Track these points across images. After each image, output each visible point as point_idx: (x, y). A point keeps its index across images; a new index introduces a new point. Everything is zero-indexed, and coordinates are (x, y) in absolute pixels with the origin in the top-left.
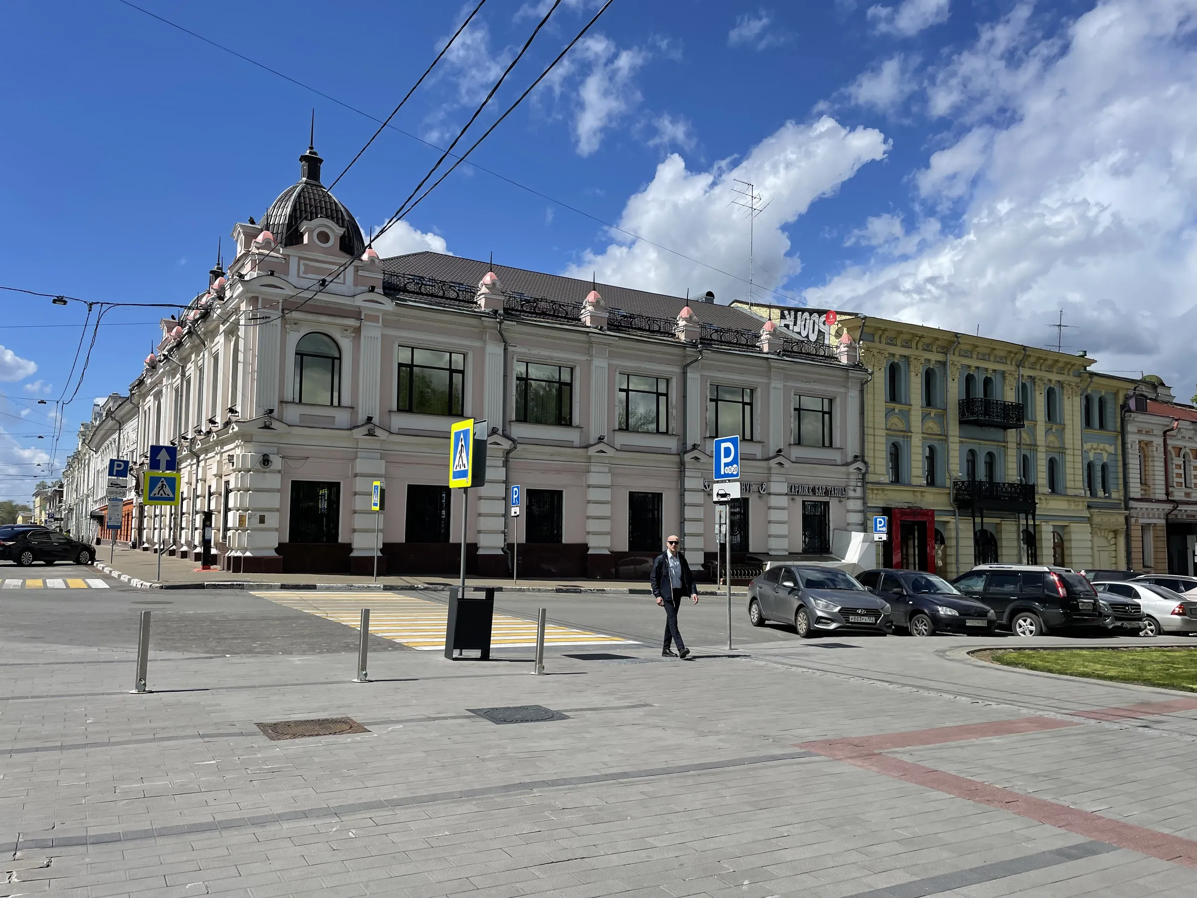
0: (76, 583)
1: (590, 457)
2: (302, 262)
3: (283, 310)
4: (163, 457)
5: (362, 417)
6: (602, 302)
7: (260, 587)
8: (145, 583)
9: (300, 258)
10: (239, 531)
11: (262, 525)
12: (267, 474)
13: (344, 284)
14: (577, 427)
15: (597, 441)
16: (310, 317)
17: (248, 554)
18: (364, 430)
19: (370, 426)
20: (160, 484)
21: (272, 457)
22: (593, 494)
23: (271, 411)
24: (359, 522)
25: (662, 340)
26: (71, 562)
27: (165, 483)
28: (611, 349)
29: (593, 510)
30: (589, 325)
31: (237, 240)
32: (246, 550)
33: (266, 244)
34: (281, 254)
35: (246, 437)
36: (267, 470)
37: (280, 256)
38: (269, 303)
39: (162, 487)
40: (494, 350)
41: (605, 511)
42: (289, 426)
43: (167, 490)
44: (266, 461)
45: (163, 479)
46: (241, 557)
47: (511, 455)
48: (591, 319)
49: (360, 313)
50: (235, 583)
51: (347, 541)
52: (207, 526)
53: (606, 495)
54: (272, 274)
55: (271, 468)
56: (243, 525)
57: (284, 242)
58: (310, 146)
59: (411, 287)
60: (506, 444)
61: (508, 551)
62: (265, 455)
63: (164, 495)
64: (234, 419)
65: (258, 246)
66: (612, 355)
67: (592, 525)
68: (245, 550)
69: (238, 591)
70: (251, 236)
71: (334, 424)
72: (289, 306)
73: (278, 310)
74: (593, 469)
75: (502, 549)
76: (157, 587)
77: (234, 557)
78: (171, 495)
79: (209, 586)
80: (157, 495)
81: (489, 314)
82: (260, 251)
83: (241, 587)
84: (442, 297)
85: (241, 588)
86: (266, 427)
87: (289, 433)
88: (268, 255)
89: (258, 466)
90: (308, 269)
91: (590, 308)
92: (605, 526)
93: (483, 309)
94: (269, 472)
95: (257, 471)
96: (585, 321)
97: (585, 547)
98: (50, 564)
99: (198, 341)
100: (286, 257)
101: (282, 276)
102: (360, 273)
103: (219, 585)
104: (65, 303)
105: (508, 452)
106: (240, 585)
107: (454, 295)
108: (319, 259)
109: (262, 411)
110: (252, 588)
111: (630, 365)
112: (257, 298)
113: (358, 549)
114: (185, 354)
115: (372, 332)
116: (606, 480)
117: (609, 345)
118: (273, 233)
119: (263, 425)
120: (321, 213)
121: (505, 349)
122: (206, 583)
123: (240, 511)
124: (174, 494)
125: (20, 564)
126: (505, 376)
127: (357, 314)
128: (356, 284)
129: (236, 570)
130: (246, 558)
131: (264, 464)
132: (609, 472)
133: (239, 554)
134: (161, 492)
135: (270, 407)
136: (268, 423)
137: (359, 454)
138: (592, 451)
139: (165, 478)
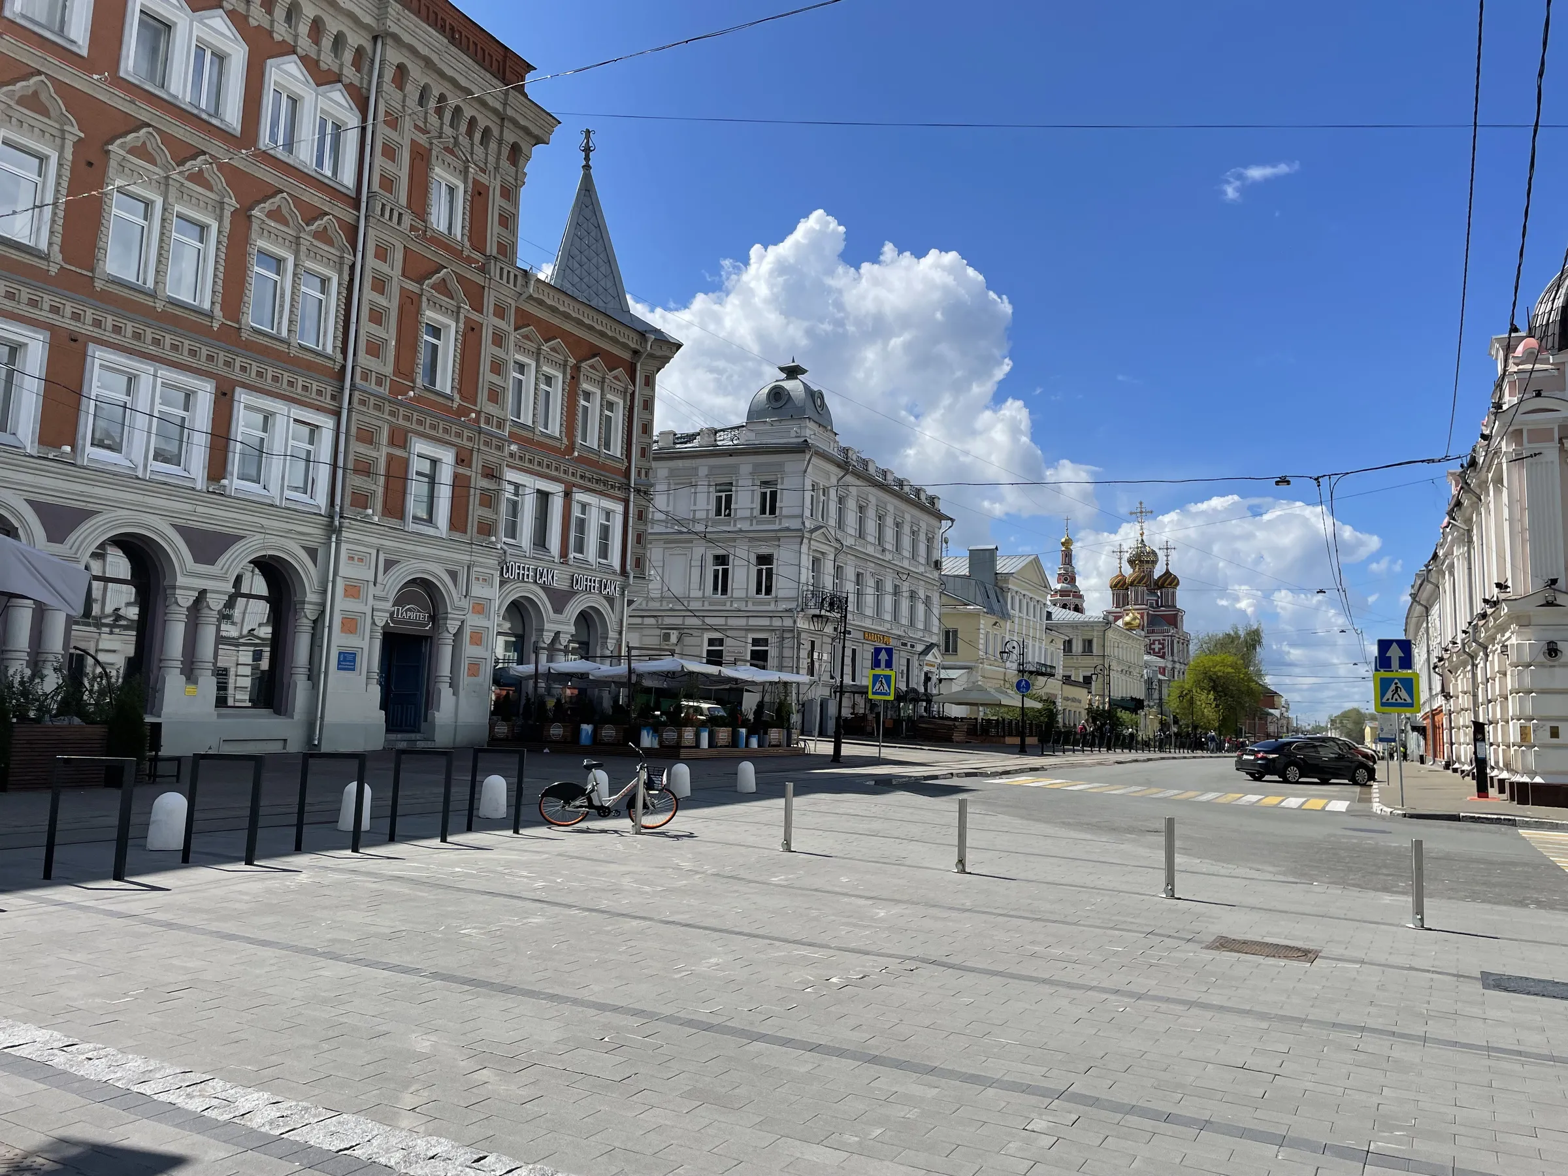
0: (1316, 804)
3: (1560, 439)
4: (1395, 653)
7: (1539, 825)
8: (1385, 809)
10: (1523, 748)
11: (1555, 741)
12: (1557, 670)
17: (1538, 780)
20: (1393, 687)
21: (1561, 646)
23: (1554, 581)
26: (1347, 781)
27: (1399, 685)
31: (1497, 359)
32: (1535, 774)
33: (1532, 356)
34: (1552, 364)
35: (1523, 622)
36: (1556, 663)
37: (1549, 367)
38: (1539, 435)
39: (1397, 691)
43: (1404, 694)
44: (1552, 651)
45: (1396, 681)
46: (1527, 783)
50: (1502, 817)
52: (1478, 740)
54: (1539, 394)
55: (1561, 660)
56: (1527, 739)
57: (1556, 346)
62: (1550, 643)
63: (1399, 701)
64: (1503, 596)
65: (1517, 361)
68: (1533, 774)
69: (1504, 828)
70: (1509, 349)
73: (1553, 440)
76: (1398, 814)
77: (1519, 784)
78: (1409, 701)
79: (1465, 819)
80: (1390, 701)
82: (1520, 367)
83: (1512, 823)
85: (1513, 825)
86: (1549, 604)
88: (1532, 371)
89: (1542, 658)
94: (1560, 666)
95: (1541, 665)
98: (1324, 782)
99: (1475, 499)
100: (1559, 367)
101: (1558, 394)
103: (1479, 818)
104: (1288, 482)
106: (1509, 820)
109: (1541, 584)
110: (1527, 825)
112: (1520, 431)
114: (1467, 515)
118: (1538, 338)
119: (1544, 602)
122: (1462, 814)
123: (1522, 721)
124: (1412, 698)
125: (1286, 781)
129: (1523, 801)
130: (1536, 786)
131: (1550, 655)
133: (1526, 779)
134: (1396, 696)
135: (1553, 575)
136: (1550, 599)
139: (1398, 679)
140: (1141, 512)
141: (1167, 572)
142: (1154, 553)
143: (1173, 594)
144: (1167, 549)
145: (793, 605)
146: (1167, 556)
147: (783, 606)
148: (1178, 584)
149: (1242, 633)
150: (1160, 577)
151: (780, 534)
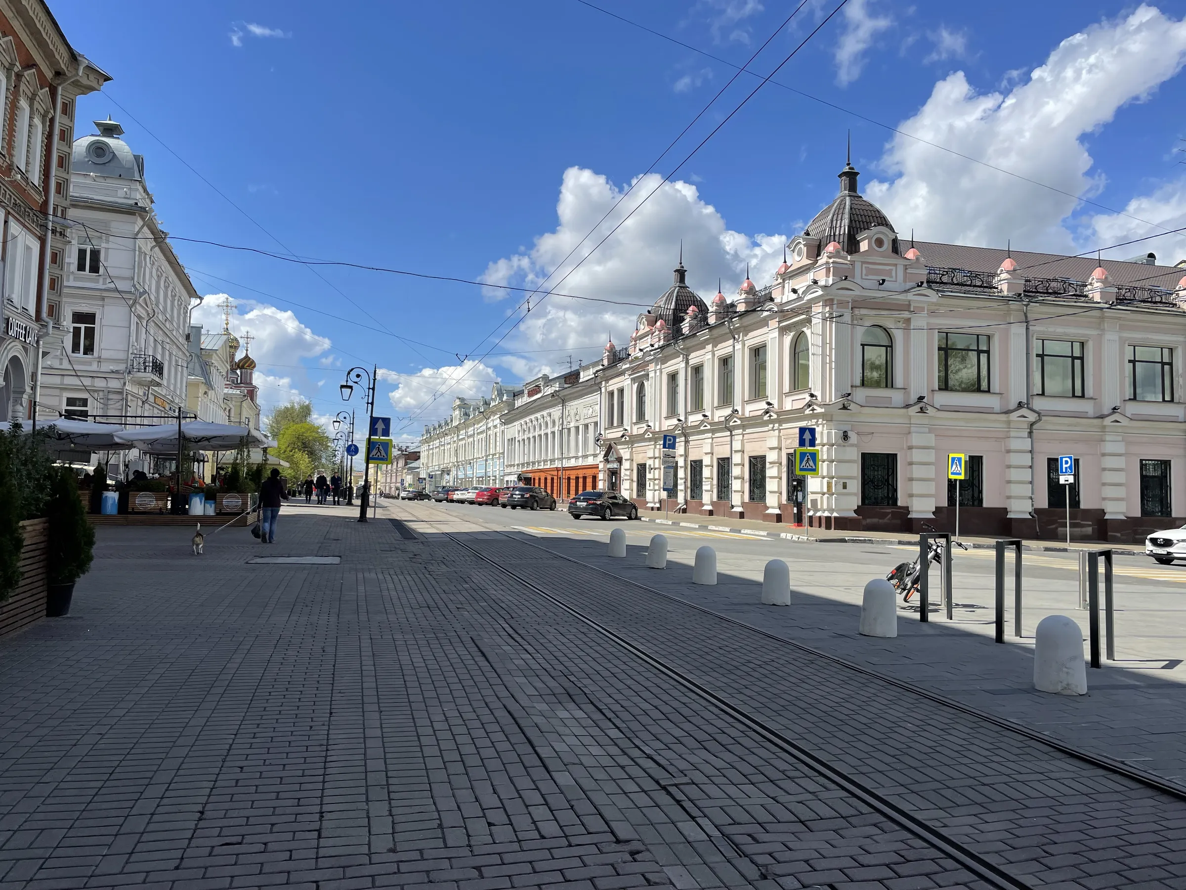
1: (1104, 427)
2: (864, 266)
3: (852, 308)
5: (913, 398)
6: (1110, 279)
9: (863, 263)
10: (827, 495)
11: (846, 491)
12: (848, 448)
13: (896, 281)
14: (1091, 398)
15: (1111, 411)
16: (874, 312)
17: (835, 514)
18: (917, 408)
19: (921, 405)
20: (806, 458)
21: (850, 434)
22: (1109, 462)
23: (847, 394)
24: (917, 488)
25: (1169, 311)
27: (809, 457)
28: (1121, 322)
29: (1109, 477)
30: (1099, 301)
32: (834, 511)
33: (836, 254)
34: (849, 261)
35: (829, 418)
36: (847, 444)
38: (841, 304)
39: (808, 461)
40: (1018, 330)
41: (1120, 478)
42: (862, 406)
43: (811, 463)
44: (845, 437)
45: (808, 455)
46: (830, 517)
47: (1035, 427)
48: (1101, 295)
49: (909, 305)
51: (904, 505)
53: (1120, 463)
54: (846, 278)
55: (849, 442)
56: (829, 491)
57: (848, 250)
58: (847, 162)
59: (945, 279)
60: (1032, 417)
61: (1035, 515)
62: (845, 432)
63: (809, 467)
64: (815, 402)
65: (829, 255)
66: (1122, 328)
67: (1109, 492)
68: (832, 511)
71: (891, 404)
72: (857, 304)
73: (849, 308)
74: (1108, 438)
75: (1030, 513)
77: (825, 517)
78: (814, 467)
80: (805, 467)
81: (1012, 297)
82: (832, 259)
84: (970, 286)
86: (845, 408)
87: (860, 413)
88: (839, 263)
89: (840, 441)
90: (870, 272)
91: (1097, 284)
92: (1121, 492)
93: (1006, 293)
94: (848, 446)
95: (840, 445)
96: (1093, 297)
97: (1103, 512)
100: (852, 263)
101: (853, 280)
102: (909, 271)
105: (1032, 425)
107: (979, 284)
108: (877, 262)
109: (840, 396)
111: (1137, 336)
113: (917, 512)
115: (918, 321)
116: (1120, 448)
117: (1119, 319)
118: (839, 243)
119: (842, 407)
120: (874, 222)
121: (1027, 329)
123: (827, 479)
126: (1027, 353)
127: (907, 307)
128: (905, 281)
130: (835, 518)
131: (844, 439)
132: (1122, 441)
133: (827, 514)
134: (808, 464)
135: (845, 391)
136: (845, 405)
137: (913, 429)
138: (1107, 421)
139: (809, 453)
140: (227, 306)
141: (247, 356)
142: (236, 339)
143: (251, 374)
144: (247, 338)
145: (122, 367)
146: (247, 343)
147: (106, 367)
148: (254, 367)
149: (297, 406)
150: (241, 361)
151: (105, 294)
